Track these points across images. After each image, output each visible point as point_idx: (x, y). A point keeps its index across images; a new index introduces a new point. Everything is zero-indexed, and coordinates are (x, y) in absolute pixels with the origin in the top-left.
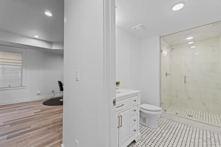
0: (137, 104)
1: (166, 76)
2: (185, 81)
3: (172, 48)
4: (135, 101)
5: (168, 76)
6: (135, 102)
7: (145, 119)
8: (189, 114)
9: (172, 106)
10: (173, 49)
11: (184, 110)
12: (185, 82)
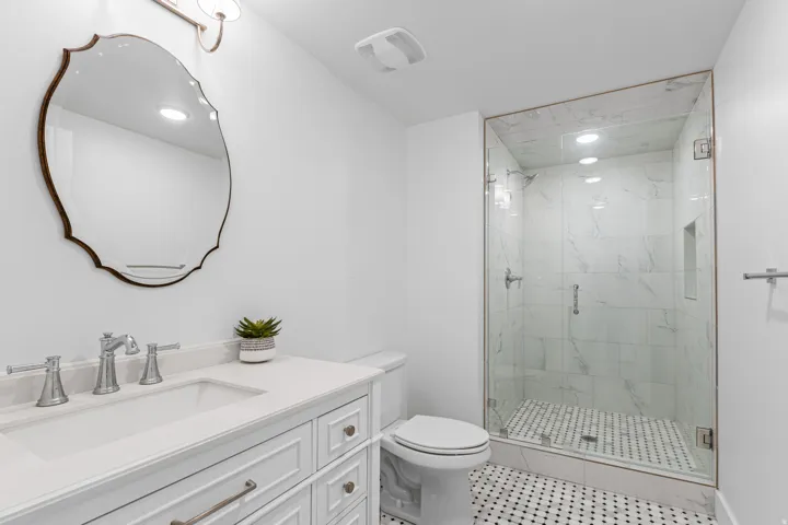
0: (368, 442)
1: (507, 287)
2: (576, 305)
3: (527, 173)
4: (350, 431)
5: (514, 284)
6: (349, 438)
7: (419, 491)
8: (586, 433)
9: (526, 405)
10: (530, 179)
11: (568, 416)
12: (576, 312)
